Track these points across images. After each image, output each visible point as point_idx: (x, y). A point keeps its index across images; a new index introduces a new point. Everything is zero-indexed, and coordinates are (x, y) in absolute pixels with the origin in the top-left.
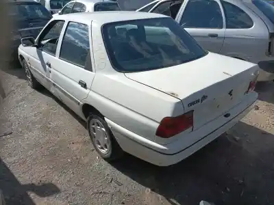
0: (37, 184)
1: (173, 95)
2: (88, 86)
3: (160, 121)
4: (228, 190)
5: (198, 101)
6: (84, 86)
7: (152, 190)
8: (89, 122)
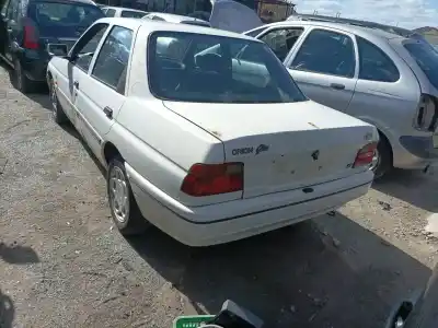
0: (8, 245)
1: (215, 134)
2: (113, 115)
3: (188, 168)
4: (293, 308)
5: (250, 150)
6: (110, 114)
7: (174, 286)
8: (110, 171)
